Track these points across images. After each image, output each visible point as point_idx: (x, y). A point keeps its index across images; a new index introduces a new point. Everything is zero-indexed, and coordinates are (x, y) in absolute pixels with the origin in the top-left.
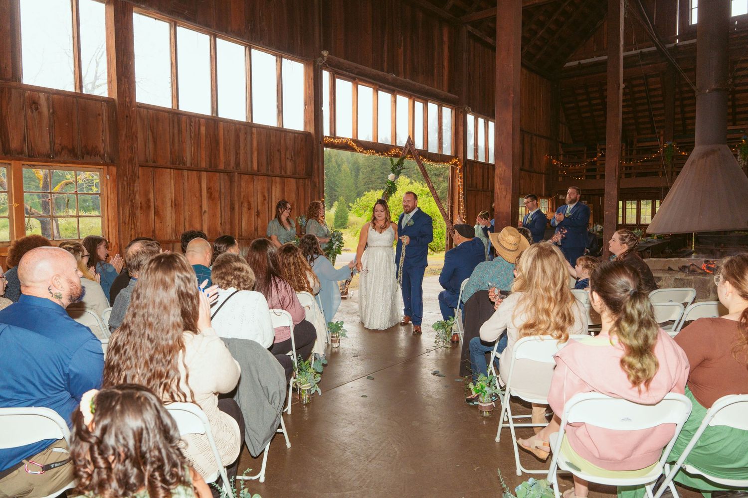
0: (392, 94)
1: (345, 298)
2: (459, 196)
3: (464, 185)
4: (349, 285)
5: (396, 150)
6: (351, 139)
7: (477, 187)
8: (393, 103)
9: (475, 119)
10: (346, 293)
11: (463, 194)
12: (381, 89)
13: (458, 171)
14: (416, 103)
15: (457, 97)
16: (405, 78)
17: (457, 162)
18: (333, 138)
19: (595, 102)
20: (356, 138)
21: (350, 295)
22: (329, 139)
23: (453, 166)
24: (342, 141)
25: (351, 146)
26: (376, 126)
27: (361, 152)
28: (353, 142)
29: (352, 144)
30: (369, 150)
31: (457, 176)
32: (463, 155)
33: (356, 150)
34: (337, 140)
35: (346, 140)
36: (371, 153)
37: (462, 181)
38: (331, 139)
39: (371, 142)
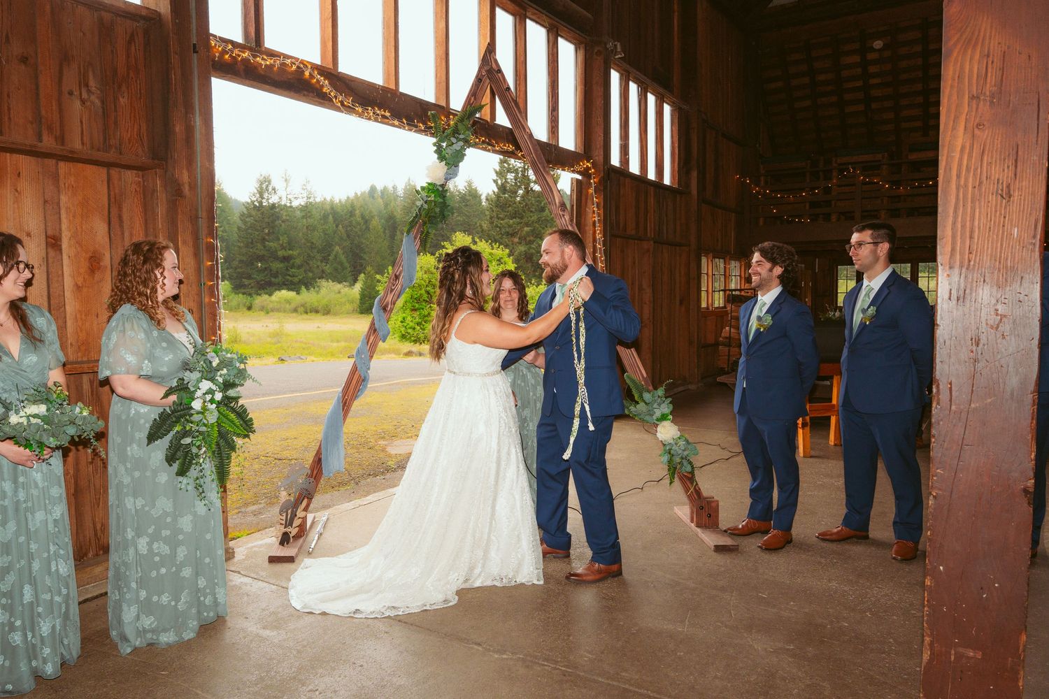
1: (291, 560)
2: (594, 247)
3: (606, 222)
4: (306, 509)
5: (447, 117)
6: (315, 67)
7: (626, 231)
9: (621, 79)
10: (303, 531)
11: (604, 244)
13: (591, 191)
15: (588, 15)
17: (589, 169)
18: (250, 49)
19: (822, 77)
20: (331, 66)
21: (313, 537)
22: (236, 51)
23: (579, 177)
24: (284, 64)
25: (318, 86)
26: (393, 43)
27: (348, 109)
28: (321, 75)
29: (318, 81)
30: (373, 108)
31: (589, 202)
32: (602, 153)
33: (331, 100)
34: (265, 57)
35: (297, 63)
36: (378, 115)
37: (601, 212)
38: (244, 52)
39: (379, 85)
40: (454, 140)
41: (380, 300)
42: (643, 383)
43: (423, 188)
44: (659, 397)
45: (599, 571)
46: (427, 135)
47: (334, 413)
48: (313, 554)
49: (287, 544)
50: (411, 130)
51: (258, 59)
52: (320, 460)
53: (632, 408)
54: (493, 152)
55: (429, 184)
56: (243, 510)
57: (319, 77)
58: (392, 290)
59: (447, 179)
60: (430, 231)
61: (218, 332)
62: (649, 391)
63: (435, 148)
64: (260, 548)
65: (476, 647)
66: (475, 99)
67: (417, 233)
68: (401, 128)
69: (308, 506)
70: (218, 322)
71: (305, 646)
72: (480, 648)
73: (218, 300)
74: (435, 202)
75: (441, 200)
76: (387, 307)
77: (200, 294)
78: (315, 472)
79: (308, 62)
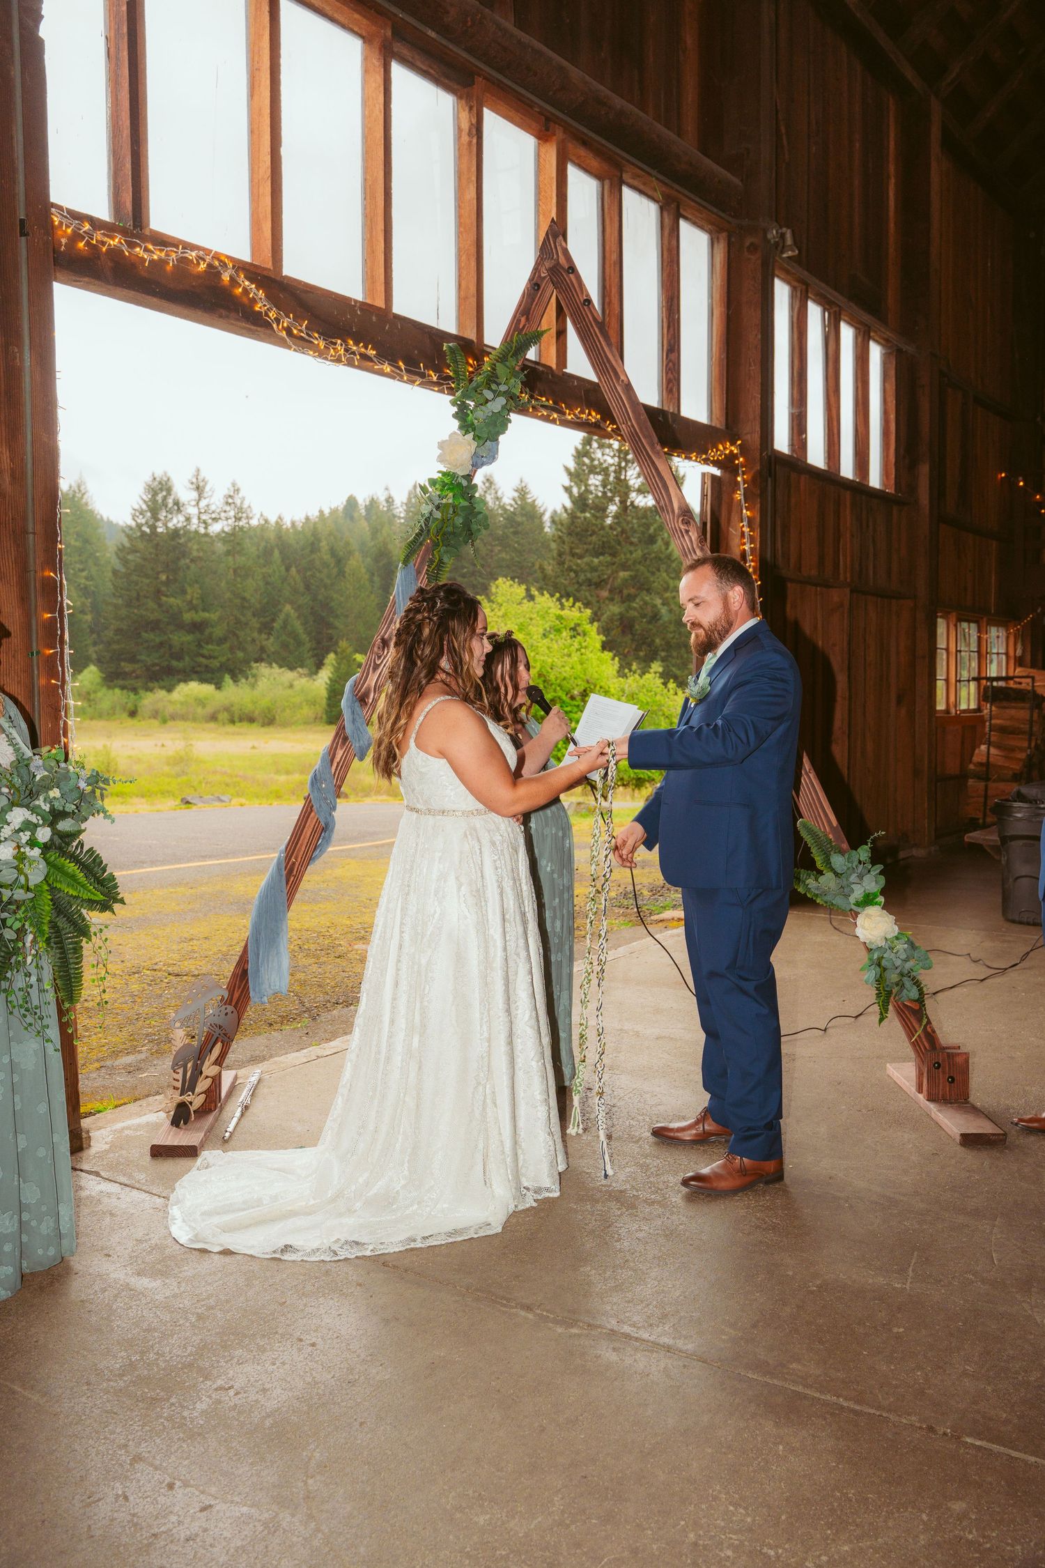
0: (460, 97)
1: (190, 1152)
3: (764, 552)
4: (219, 1062)
5: (479, 359)
6: (240, 266)
7: (800, 570)
8: (465, 138)
9: (793, 296)
10: (213, 1101)
12: (405, 52)
13: (739, 496)
14: (573, 173)
15: (736, 181)
16: (521, 24)
17: (736, 457)
18: (124, 232)
20: (269, 265)
21: (232, 1115)
22: (98, 236)
23: (717, 472)
24: (183, 260)
25: (245, 300)
26: (381, 226)
27: (301, 343)
28: (252, 282)
29: (246, 291)
30: (345, 341)
31: (735, 517)
32: (758, 428)
33: (268, 325)
34: (151, 247)
35: (208, 259)
36: (354, 353)
37: (757, 534)
38: (113, 238)
39: (356, 301)
40: (488, 394)
41: (356, 684)
42: (831, 836)
43: (433, 482)
44: (860, 862)
45: (742, 1171)
46: (442, 391)
47: (270, 889)
48: (232, 1143)
49: (185, 1123)
50: (413, 382)
51: (138, 249)
52: (245, 972)
53: (811, 882)
54: (560, 425)
55: (444, 474)
56: (108, 1063)
57: (247, 283)
58: (376, 667)
59: (476, 466)
60: (446, 559)
61: (63, 740)
62: (842, 852)
63: (455, 409)
64: (136, 1130)
65: (523, 1313)
66: (527, 319)
67: (422, 563)
68: (394, 378)
69: (223, 1055)
70: (62, 723)
71: (212, 1308)
72: (530, 1316)
73: (64, 681)
74: (454, 507)
75: (466, 504)
76: (368, 698)
77: (29, 670)
78: (236, 995)
79: (228, 257)
